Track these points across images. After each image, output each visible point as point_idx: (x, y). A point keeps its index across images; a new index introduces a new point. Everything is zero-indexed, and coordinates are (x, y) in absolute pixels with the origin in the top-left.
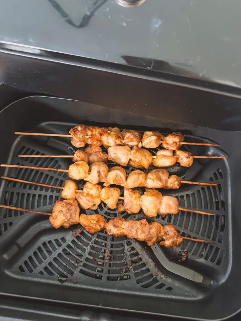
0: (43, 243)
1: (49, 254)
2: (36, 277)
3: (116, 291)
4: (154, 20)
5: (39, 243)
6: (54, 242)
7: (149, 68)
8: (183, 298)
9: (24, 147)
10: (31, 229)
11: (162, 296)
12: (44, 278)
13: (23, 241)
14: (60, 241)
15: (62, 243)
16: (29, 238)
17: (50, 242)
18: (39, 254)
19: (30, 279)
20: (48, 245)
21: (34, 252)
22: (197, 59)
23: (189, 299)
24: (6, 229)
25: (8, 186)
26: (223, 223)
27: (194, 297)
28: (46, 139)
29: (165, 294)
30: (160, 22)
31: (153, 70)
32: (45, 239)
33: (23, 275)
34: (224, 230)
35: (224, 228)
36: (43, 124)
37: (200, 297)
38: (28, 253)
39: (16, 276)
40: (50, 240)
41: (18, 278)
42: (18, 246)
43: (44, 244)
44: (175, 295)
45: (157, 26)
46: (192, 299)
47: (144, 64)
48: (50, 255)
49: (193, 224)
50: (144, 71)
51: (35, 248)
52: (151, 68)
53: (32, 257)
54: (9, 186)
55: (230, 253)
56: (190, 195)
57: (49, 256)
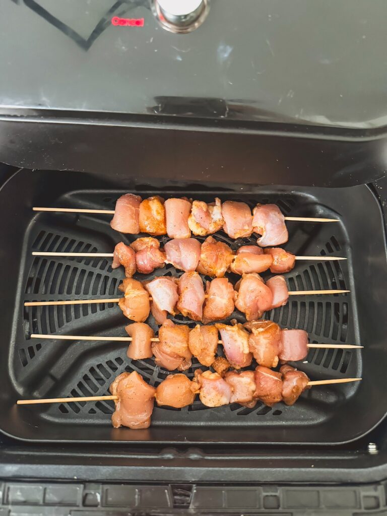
0: (89, 368)
1: (100, 384)
2: (85, 418)
3: (202, 424)
4: (221, 47)
5: (84, 370)
6: (106, 366)
7: (222, 117)
8: (298, 423)
9: (43, 233)
10: (69, 352)
11: (268, 424)
12: (98, 418)
13: (58, 370)
14: (115, 363)
15: (118, 366)
16: (68, 365)
17: (99, 366)
18: (86, 386)
19: (77, 421)
20: (98, 370)
21: (78, 383)
22: (289, 95)
23: (306, 423)
24: (32, 355)
25: (26, 292)
26: (345, 312)
27: (312, 419)
28: (74, 216)
29: (272, 420)
30: (229, 50)
31: (229, 119)
32: (93, 362)
33: (66, 418)
34: (347, 322)
35: (346, 319)
36: (67, 196)
37: (321, 419)
38: (69, 385)
39: (57, 420)
40: (99, 363)
41: (60, 422)
42: (53, 377)
43: (92, 370)
44: (287, 420)
45: (226, 55)
46: (311, 423)
47: (215, 112)
48: (102, 385)
49: (303, 317)
50: (216, 121)
51: (78, 377)
52: (226, 116)
53: (77, 390)
54: (29, 292)
55: (358, 355)
56: (295, 279)
57: (100, 386)
